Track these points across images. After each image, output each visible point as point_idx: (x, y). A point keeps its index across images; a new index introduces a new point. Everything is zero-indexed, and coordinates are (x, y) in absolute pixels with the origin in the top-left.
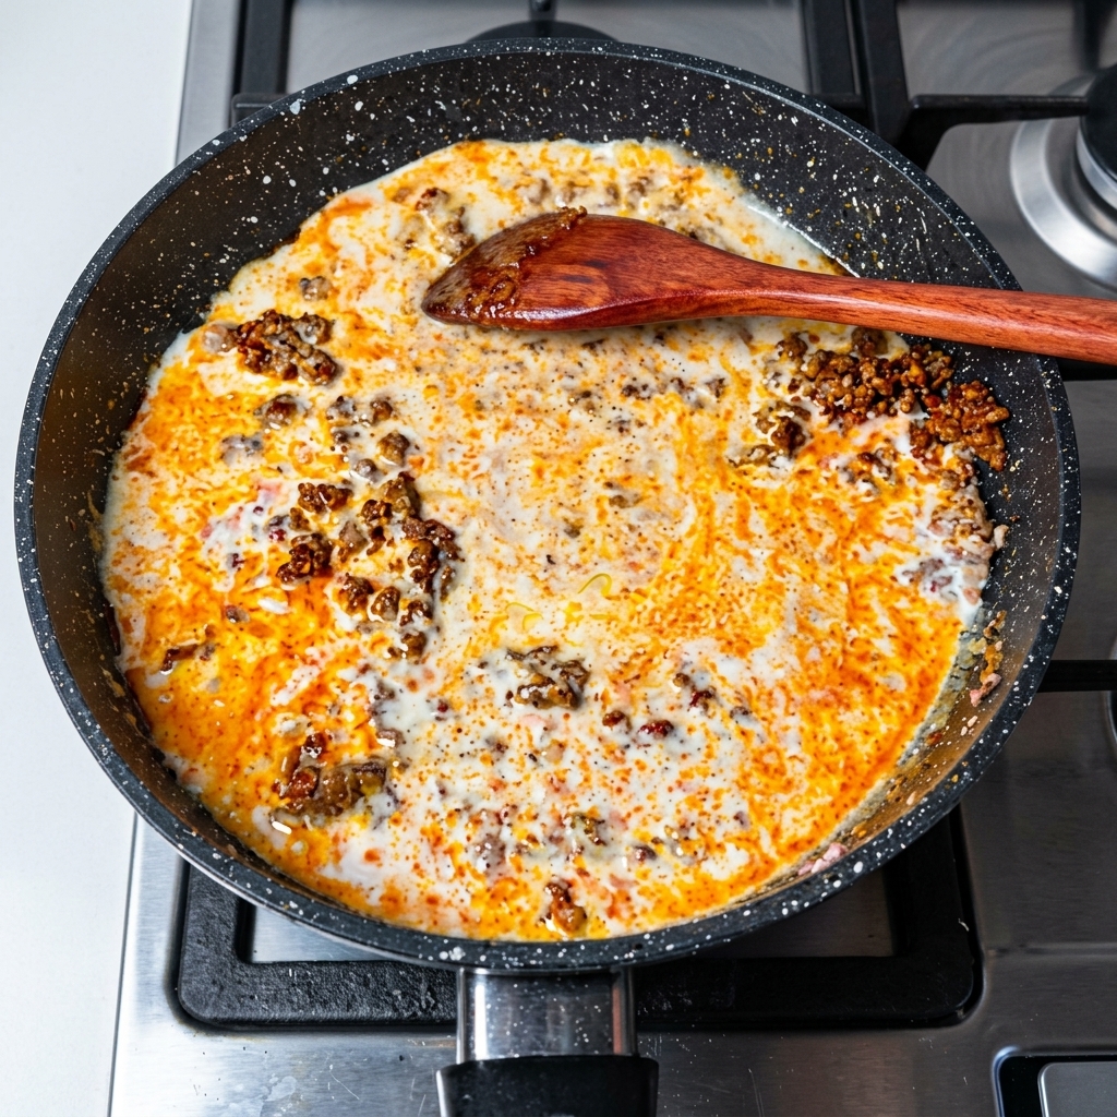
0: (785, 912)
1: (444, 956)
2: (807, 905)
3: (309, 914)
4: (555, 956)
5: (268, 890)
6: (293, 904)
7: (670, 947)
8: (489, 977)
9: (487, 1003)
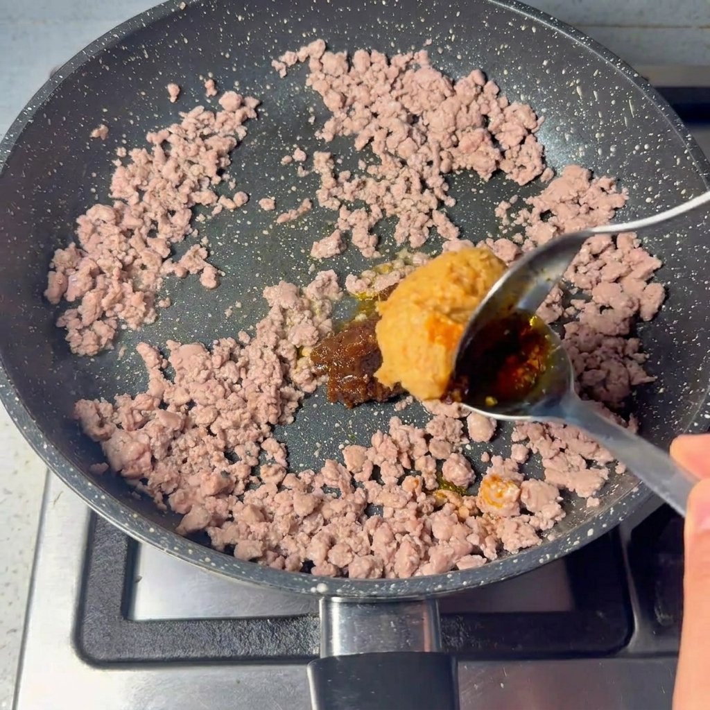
0: (541, 561)
1: (313, 590)
2: (556, 556)
3: (218, 565)
4: (387, 589)
5: (190, 551)
6: (208, 559)
7: (465, 583)
8: (342, 604)
9: (340, 619)
